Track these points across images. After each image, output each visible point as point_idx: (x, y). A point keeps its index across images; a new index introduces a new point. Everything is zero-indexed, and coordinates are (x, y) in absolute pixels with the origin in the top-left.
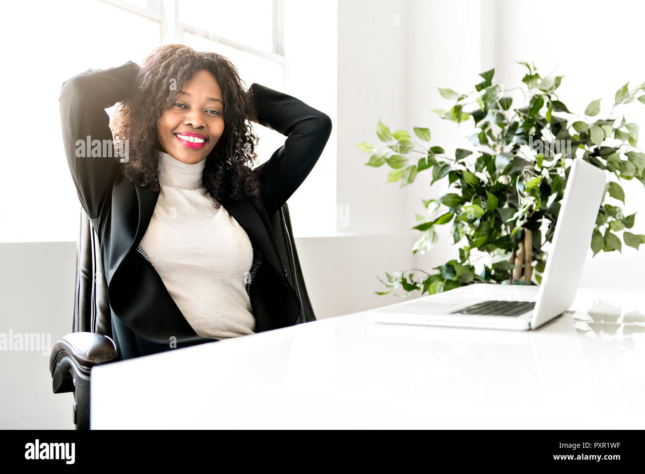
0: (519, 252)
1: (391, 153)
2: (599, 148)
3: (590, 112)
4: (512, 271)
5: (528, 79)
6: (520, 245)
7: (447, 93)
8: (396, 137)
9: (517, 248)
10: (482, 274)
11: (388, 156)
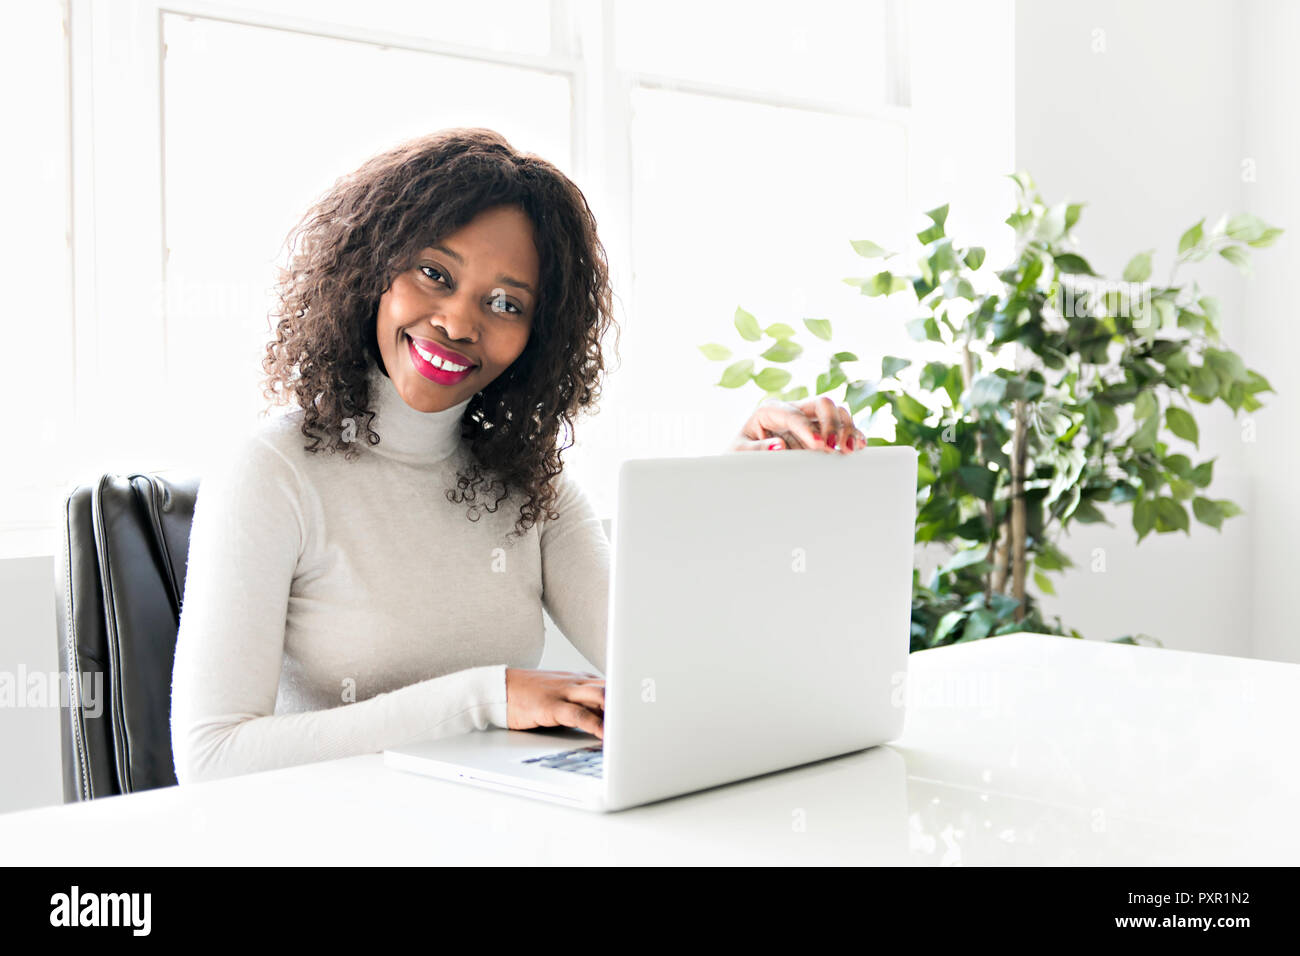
0: (1001, 542)
1: (761, 365)
2: (1150, 344)
3: (1132, 277)
4: (989, 575)
5: (1016, 220)
6: (1003, 530)
7: (866, 248)
8: (770, 333)
9: (997, 537)
10: (932, 587)
11: (757, 371)
